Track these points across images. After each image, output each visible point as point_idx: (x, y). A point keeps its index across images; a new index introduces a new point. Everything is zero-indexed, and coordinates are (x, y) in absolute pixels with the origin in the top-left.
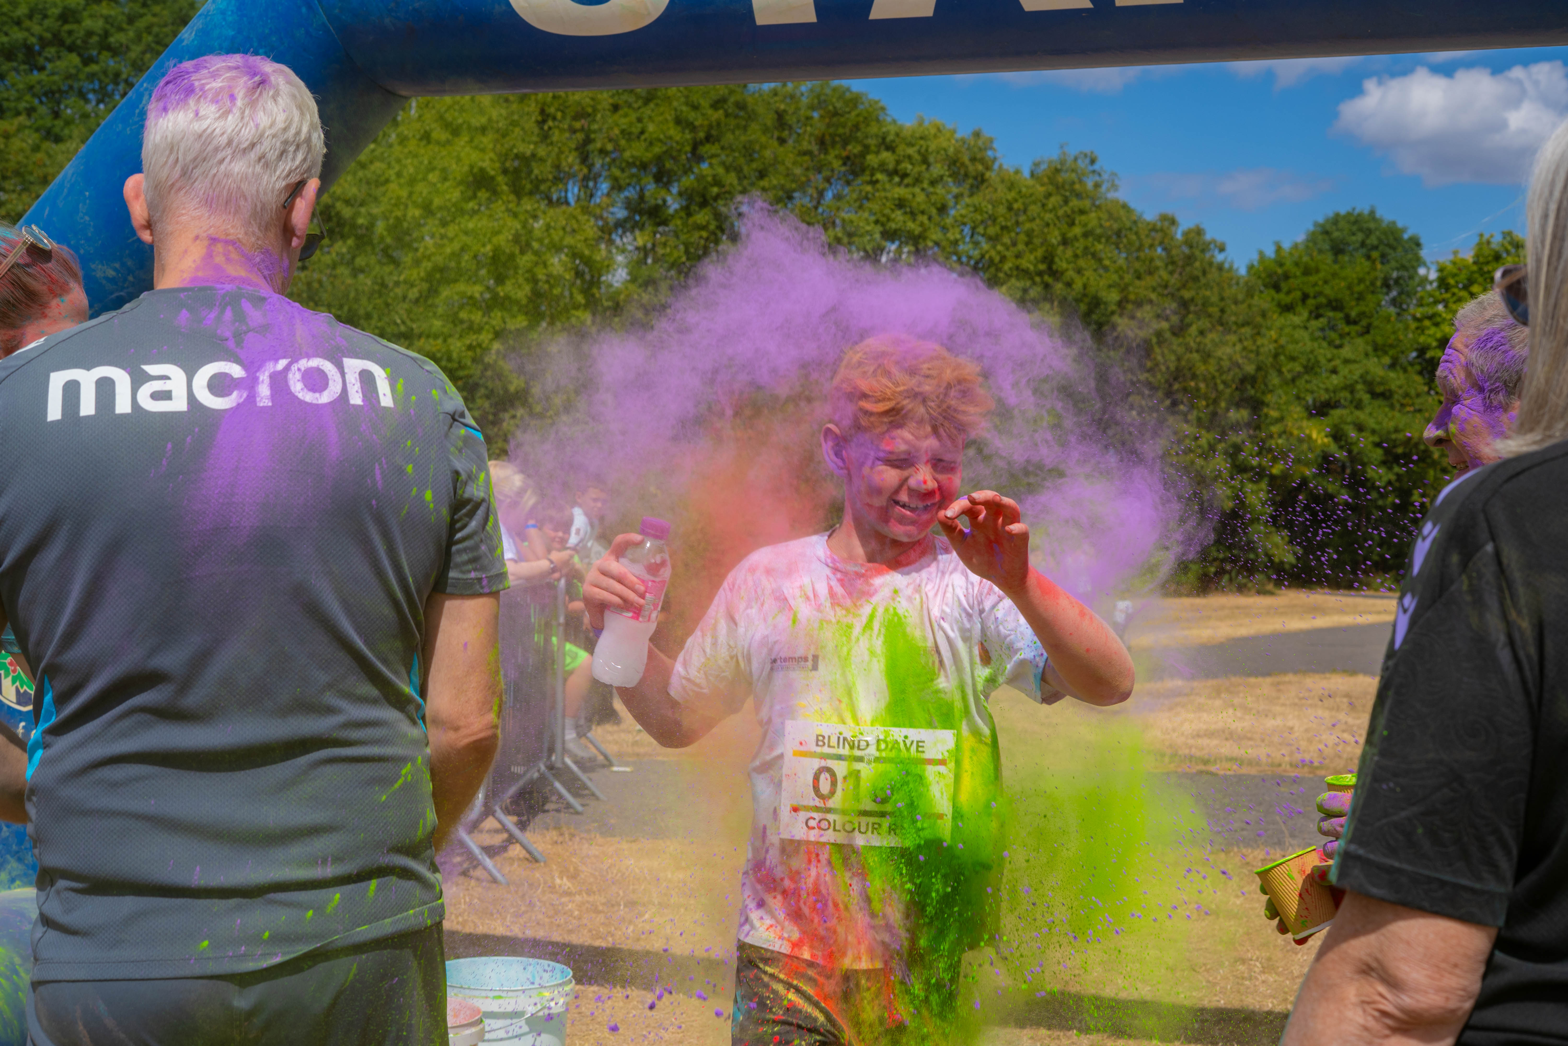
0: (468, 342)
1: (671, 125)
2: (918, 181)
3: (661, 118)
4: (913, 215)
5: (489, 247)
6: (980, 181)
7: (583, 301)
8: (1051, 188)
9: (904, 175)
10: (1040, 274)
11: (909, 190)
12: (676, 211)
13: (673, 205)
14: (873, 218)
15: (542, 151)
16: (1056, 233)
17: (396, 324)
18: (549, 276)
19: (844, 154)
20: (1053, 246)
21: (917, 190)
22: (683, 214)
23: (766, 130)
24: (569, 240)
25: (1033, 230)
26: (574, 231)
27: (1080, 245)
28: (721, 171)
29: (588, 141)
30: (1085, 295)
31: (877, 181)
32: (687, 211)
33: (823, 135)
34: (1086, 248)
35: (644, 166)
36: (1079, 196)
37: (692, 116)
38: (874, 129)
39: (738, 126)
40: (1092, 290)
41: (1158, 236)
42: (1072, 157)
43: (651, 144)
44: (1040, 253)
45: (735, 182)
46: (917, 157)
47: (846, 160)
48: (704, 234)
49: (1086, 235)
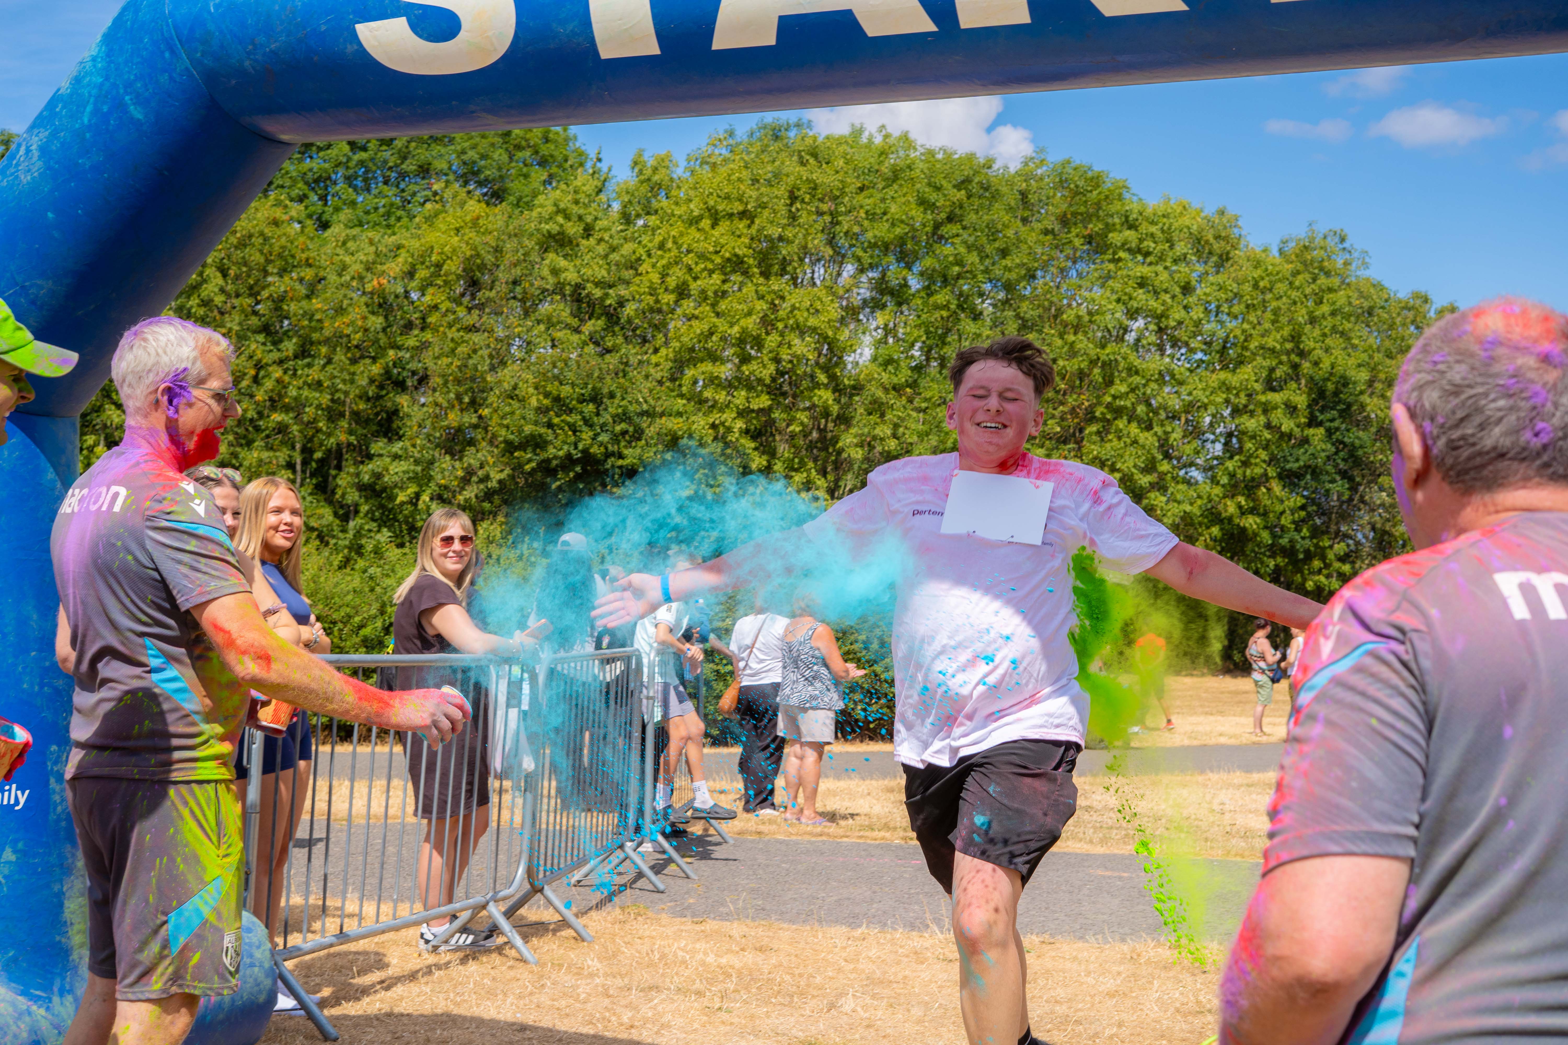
0: (711, 421)
1: (913, 206)
2: (1161, 258)
3: (903, 200)
4: (1156, 293)
5: (736, 329)
6: (1224, 259)
7: (826, 381)
8: (1300, 267)
9: (1147, 254)
10: (1288, 353)
11: (1153, 268)
12: (918, 291)
13: (915, 284)
14: (1115, 297)
15: (789, 233)
16: (1304, 311)
17: (637, 402)
18: (794, 355)
19: (1086, 232)
20: (1300, 325)
21: (1160, 268)
22: (923, 294)
23: (1010, 209)
24: (812, 322)
25: (1279, 308)
26: (817, 311)
27: (1328, 323)
28: (962, 250)
29: (835, 223)
30: (1331, 374)
31: (1120, 260)
32: (929, 291)
33: (1065, 215)
34: (1334, 327)
35: (886, 248)
36: (1328, 274)
37: (933, 197)
38: (1116, 207)
39: (981, 206)
40: (1339, 370)
41: (1411, 315)
42: (1321, 235)
43: (893, 225)
44: (1286, 332)
45: (977, 260)
46: (1159, 234)
47: (1089, 239)
48: (945, 314)
49: (1333, 314)
